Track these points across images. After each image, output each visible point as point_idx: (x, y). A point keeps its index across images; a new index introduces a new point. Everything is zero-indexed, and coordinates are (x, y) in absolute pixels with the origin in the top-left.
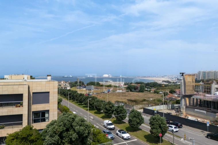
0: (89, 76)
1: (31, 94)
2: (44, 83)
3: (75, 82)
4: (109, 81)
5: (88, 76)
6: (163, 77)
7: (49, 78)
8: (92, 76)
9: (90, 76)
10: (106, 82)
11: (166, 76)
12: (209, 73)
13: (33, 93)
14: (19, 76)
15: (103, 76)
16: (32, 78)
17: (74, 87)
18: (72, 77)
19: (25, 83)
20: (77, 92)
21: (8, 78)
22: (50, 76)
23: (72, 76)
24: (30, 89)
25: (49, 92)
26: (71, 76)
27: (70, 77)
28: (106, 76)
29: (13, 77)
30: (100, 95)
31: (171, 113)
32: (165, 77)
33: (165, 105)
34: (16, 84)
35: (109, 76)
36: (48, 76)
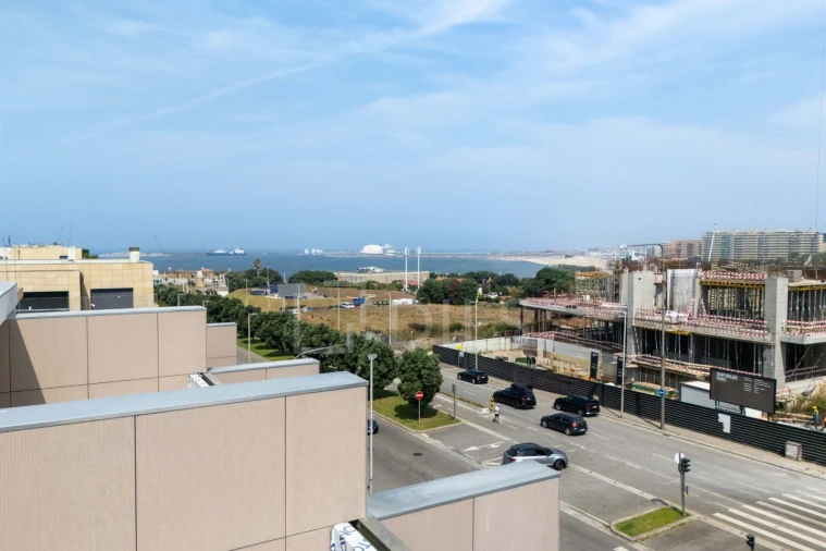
0: (310, 251)
1: (89, 293)
2: (120, 267)
3: (247, 272)
4: (371, 268)
5: (307, 252)
6: (582, 254)
7: (135, 256)
8: (319, 252)
9: (313, 251)
10: (361, 271)
11: (595, 250)
12: (740, 239)
13: (93, 291)
14: (43, 249)
15: (362, 252)
16: (86, 254)
17: (240, 291)
18: (245, 254)
19: (70, 267)
20: (239, 302)
21: (9, 256)
22: (137, 249)
23: (242, 252)
24: (85, 281)
25: (131, 290)
26: (238, 251)
27: (235, 254)
28: (373, 249)
29: (26, 252)
30: (319, 315)
31: (507, 359)
32: (593, 254)
33: (503, 339)
34: (50, 268)
35: (384, 251)
36: (131, 249)
